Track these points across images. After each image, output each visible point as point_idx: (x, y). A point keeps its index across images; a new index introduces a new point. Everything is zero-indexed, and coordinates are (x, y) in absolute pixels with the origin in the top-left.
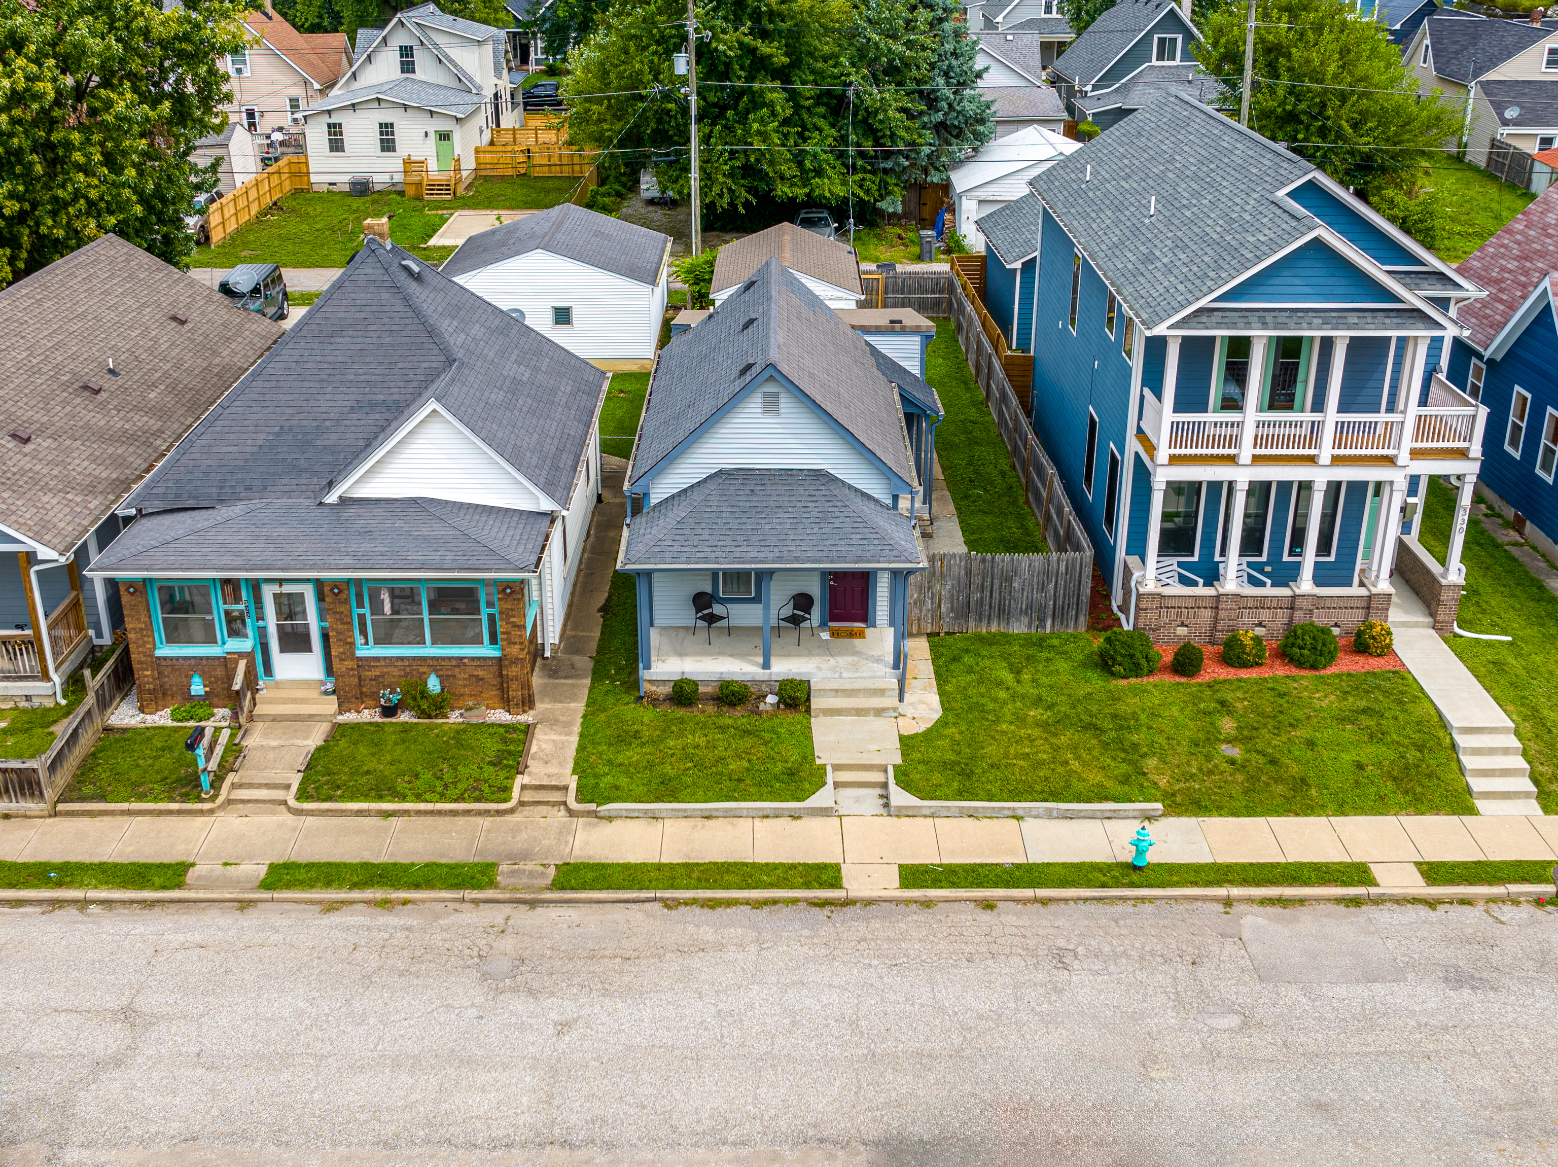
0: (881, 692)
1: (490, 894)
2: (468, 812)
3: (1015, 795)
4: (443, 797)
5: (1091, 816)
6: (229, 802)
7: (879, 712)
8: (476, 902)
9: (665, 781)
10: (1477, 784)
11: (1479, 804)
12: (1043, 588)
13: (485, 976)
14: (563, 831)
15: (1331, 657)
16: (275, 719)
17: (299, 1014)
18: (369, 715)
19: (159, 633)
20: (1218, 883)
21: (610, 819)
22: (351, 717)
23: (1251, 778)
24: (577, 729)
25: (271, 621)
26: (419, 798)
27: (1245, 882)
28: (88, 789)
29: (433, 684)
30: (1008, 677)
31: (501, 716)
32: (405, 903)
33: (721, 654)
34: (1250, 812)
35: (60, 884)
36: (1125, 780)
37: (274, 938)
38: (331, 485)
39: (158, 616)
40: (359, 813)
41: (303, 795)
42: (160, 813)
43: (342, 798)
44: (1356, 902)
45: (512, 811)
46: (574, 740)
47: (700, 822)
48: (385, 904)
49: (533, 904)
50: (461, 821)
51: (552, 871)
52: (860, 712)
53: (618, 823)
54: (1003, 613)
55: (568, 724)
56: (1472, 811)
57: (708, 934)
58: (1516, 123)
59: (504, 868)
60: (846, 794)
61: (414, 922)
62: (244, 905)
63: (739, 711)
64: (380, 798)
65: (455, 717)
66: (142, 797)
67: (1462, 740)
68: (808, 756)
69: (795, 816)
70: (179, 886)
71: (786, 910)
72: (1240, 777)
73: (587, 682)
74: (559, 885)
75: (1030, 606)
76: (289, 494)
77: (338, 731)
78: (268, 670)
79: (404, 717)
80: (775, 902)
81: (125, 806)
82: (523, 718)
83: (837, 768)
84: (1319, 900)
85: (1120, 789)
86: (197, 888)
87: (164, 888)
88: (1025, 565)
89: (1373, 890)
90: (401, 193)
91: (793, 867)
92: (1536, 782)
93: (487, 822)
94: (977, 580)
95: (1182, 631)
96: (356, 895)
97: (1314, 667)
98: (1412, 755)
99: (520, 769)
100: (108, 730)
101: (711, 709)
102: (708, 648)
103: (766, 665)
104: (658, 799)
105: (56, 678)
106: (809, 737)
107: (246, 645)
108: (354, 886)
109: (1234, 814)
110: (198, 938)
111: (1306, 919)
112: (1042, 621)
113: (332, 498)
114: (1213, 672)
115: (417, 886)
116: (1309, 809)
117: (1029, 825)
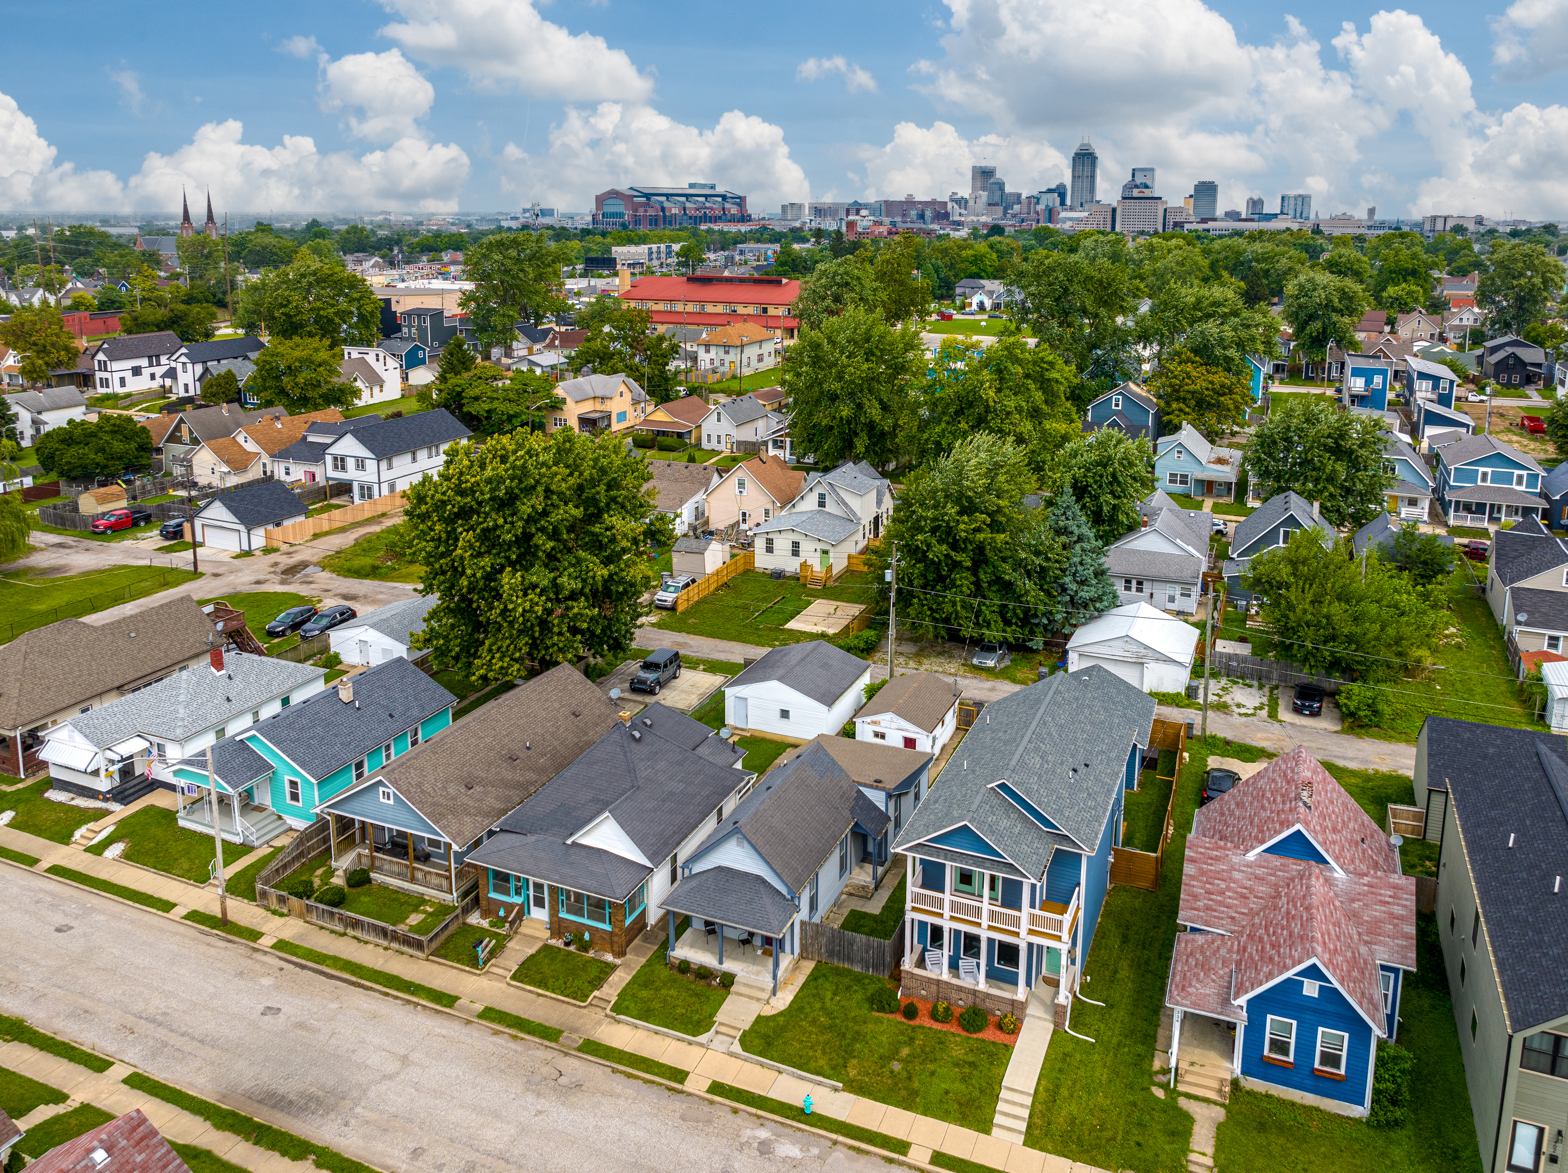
0: (763, 990)
1: (553, 1045)
2: (568, 1003)
3: (782, 1062)
4: (562, 994)
5: (811, 1081)
6: (488, 972)
7: (758, 1000)
8: (547, 1047)
9: (648, 1010)
10: (998, 1119)
11: (993, 1130)
12: (867, 952)
13: (528, 1081)
14: (599, 1023)
15: (979, 1029)
16: (525, 935)
17: (458, 1077)
18: (558, 943)
19: (491, 887)
20: (836, 1132)
21: (619, 1022)
22: (553, 942)
23: (896, 1084)
24: (634, 973)
25: (531, 893)
26: (553, 991)
27: (847, 1135)
28: (443, 952)
29: (587, 936)
30: (829, 995)
31: (609, 957)
32: (522, 1039)
33: (708, 951)
34: (884, 1101)
35: (413, 994)
36: (833, 1068)
37: (470, 1041)
38: (571, 835)
39: (491, 882)
40: (530, 991)
41: (514, 977)
42: (462, 970)
43: (526, 983)
44: (891, 1161)
45: (585, 1007)
46: (629, 978)
47: (652, 1034)
48: (515, 1038)
49: (566, 1054)
50: (565, 1005)
51: (581, 1041)
52: (750, 997)
53: (621, 1025)
54: (850, 960)
55: (633, 969)
56: (987, 1132)
57: (618, 1089)
59: (565, 1034)
60: (720, 1037)
61: (519, 1049)
62: (469, 1022)
63: (703, 982)
64: (539, 987)
65: (591, 954)
66: (458, 961)
67: (1004, 1094)
68: (712, 1015)
69: (690, 1043)
70: (450, 1007)
71: (655, 1088)
72: (890, 1081)
73: (656, 948)
74: (579, 1049)
75: (862, 959)
76: (555, 835)
77: (546, 948)
78: (528, 913)
79: (572, 948)
80: (653, 1082)
81: (451, 963)
82: (618, 961)
83: (721, 1024)
84: (875, 1154)
85: (829, 1072)
86: (459, 1011)
87: (445, 1006)
89: (902, 1158)
90: (795, 579)
91: (671, 1068)
92: (1029, 1127)
93: (572, 1009)
94: (837, 941)
95: (924, 993)
96: (507, 1030)
97: (968, 1031)
98: (976, 1093)
99: (598, 987)
100: (464, 924)
101: (691, 978)
102: (706, 948)
103: (721, 962)
104: (640, 1019)
105: (454, 895)
106: (720, 1005)
107: (521, 900)
108: (509, 1026)
109: (875, 1100)
110: (444, 1032)
111: (863, 1159)
112: (868, 968)
113: (570, 841)
114: (924, 1021)
115: (529, 1033)
116: (908, 1108)
117: (784, 1076)
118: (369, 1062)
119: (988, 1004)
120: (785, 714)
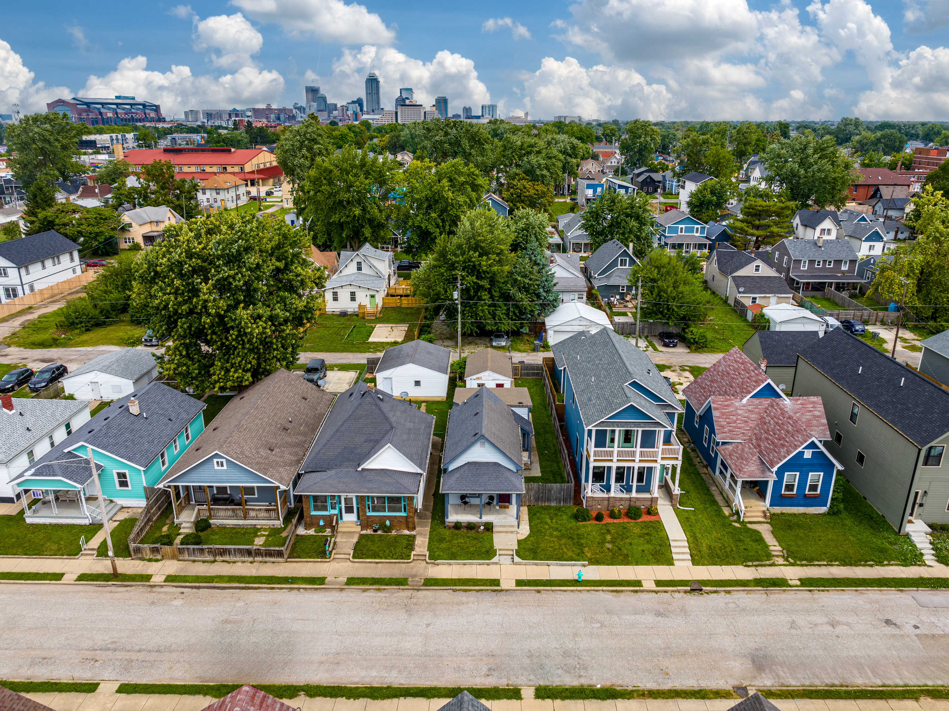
0: (513, 526)
1: (407, 587)
2: (399, 563)
3: (548, 559)
4: (392, 558)
5: (569, 565)
6: (334, 559)
7: (512, 532)
8: (403, 589)
9: (453, 554)
10: (675, 557)
11: (675, 562)
12: (560, 493)
13: (407, 611)
14: (425, 568)
15: (640, 517)
16: (344, 532)
17: (360, 621)
18: (369, 532)
19: (312, 507)
20: (600, 586)
21: (438, 565)
22: (364, 532)
23: (614, 554)
24: (428, 536)
25: (343, 505)
26: (386, 558)
27: (607, 586)
28: (295, 555)
29: (388, 523)
30: (549, 521)
31: (406, 532)
32: (384, 589)
33: (468, 513)
34: (612, 564)
35: (292, 583)
36: (578, 555)
37: (351, 599)
38: (359, 465)
39: (312, 504)
40: (370, 562)
41: (354, 557)
42: (315, 562)
43: (365, 558)
44: (636, 591)
45: (411, 562)
46: (427, 540)
47: (462, 566)
48: (379, 590)
49: (418, 590)
50: (397, 565)
51: (423, 580)
52: (507, 532)
53: (440, 566)
54: (549, 500)
55: (425, 535)
56: (673, 564)
57: (464, 599)
58: (743, 293)
59: (410, 579)
60: (502, 557)
61: (387, 595)
62: (342, 590)
63: (473, 531)
64: (375, 558)
65: (394, 533)
66: (310, 557)
67: (672, 544)
68: (492, 546)
69: (488, 565)
70: (324, 584)
71: (485, 593)
72: (610, 554)
73: (430, 520)
74: (424, 585)
75: (556, 498)
76: (347, 467)
77: (362, 537)
78: (341, 518)
79: (379, 532)
80: (482, 590)
81: (306, 560)
82: (413, 533)
83: (500, 550)
84: (627, 591)
85: (577, 558)
86: (329, 585)
87: (320, 584)
88: (555, 487)
89: (641, 588)
90: (357, 315)
91: (487, 580)
92: (691, 556)
93: (404, 565)
94: (541, 491)
95: (599, 507)
96: (371, 587)
97: (635, 519)
98: (658, 548)
99: (413, 549)
100: (297, 535)
101: (465, 531)
102: (465, 512)
103: (481, 518)
104: (451, 559)
105: (281, 520)
106: (492, 540)
107: (336, 512)
108: (371, 584)
109: (608, 565)
110: (330, 599)
111: (622, 595)
112: (560, 502)
113: (360, 469)
114: (607, 520)
115: (387, 585)
116: (628, 564)
117: (552, 567)
118: (294, 629)
119: (638, 504)
120: (417, 383)
